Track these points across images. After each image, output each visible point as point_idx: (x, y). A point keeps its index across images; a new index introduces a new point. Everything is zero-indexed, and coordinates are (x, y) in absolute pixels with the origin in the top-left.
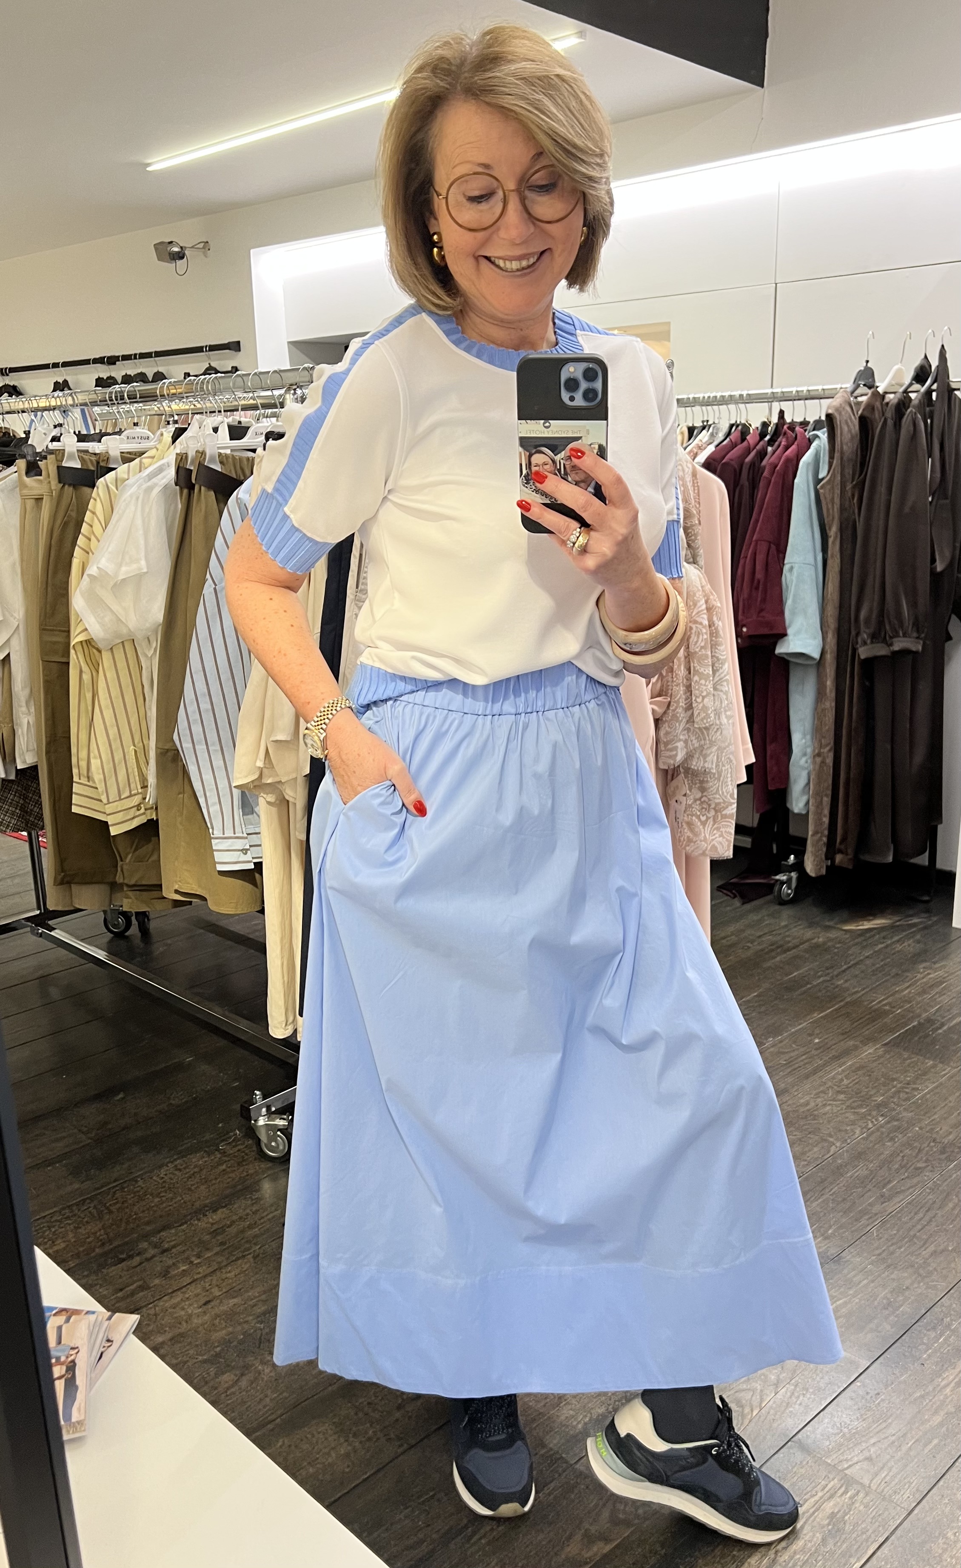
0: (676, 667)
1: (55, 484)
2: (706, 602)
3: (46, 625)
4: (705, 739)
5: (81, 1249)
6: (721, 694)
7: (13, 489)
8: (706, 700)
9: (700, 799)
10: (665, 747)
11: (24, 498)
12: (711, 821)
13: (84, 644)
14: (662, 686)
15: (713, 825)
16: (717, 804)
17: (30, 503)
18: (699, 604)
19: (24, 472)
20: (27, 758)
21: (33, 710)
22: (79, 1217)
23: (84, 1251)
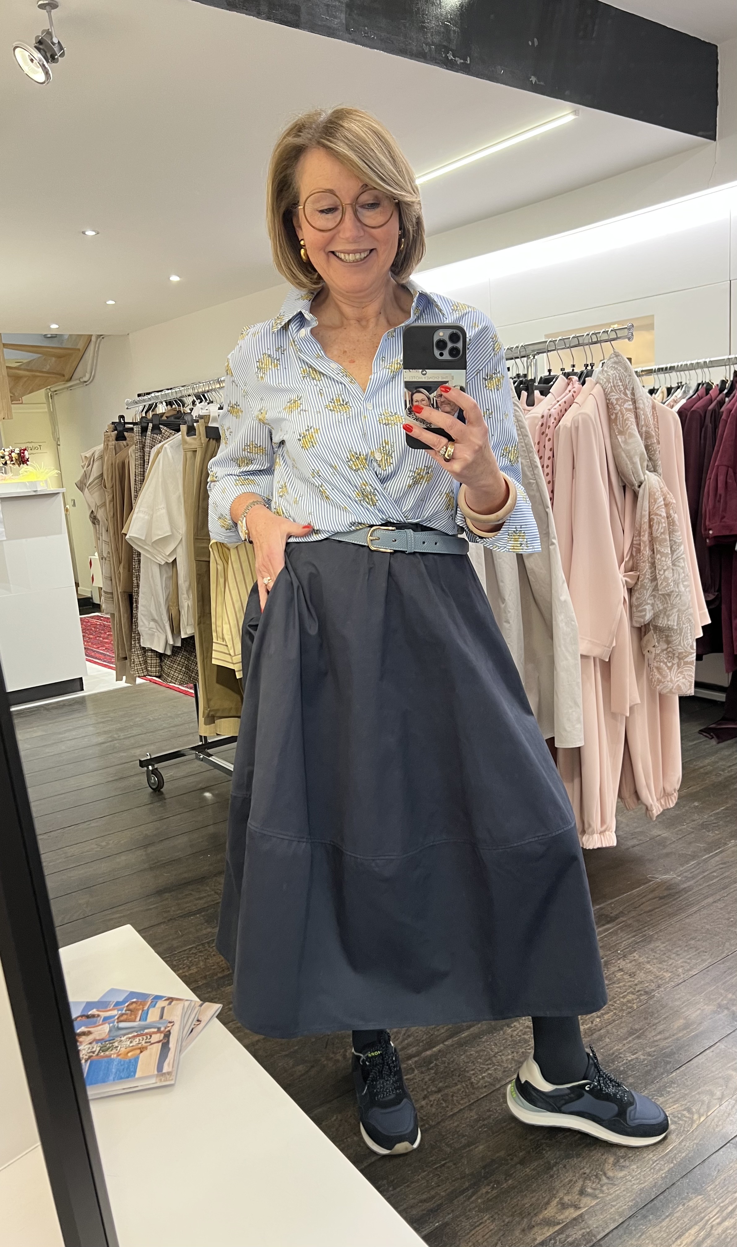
0: (642, 548)
1: (204, 440)
2: (664, 500)
3: (198, 536)
4: (667, 603)
5: (208, 973)
6: (679, 568)
7: (178, 446)
8: (666, 573)
9: (666, 649)
10: (637, 609)
11: (185, 451)
12: (675, 667)
13: (219, 545)
14: (633, 563)
15: (678, 669)
16: (680, 653)
17: (189, 454)
18: (658, 501)
19: (185, 433)
20: (187, 630)
21: (191, 596)
22: (209, 951)
23: (209, 975)
